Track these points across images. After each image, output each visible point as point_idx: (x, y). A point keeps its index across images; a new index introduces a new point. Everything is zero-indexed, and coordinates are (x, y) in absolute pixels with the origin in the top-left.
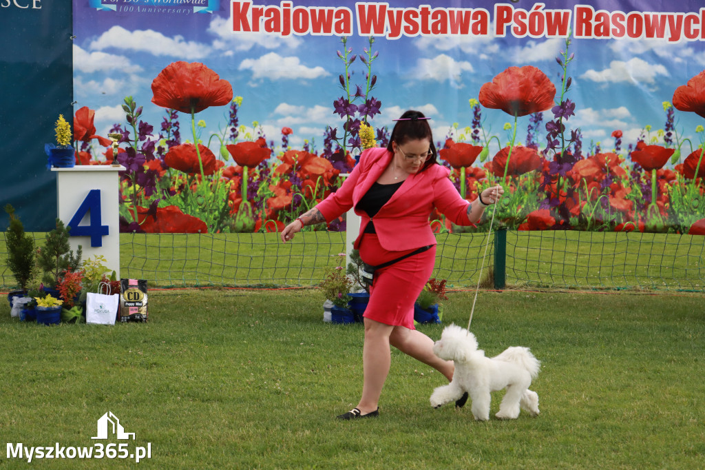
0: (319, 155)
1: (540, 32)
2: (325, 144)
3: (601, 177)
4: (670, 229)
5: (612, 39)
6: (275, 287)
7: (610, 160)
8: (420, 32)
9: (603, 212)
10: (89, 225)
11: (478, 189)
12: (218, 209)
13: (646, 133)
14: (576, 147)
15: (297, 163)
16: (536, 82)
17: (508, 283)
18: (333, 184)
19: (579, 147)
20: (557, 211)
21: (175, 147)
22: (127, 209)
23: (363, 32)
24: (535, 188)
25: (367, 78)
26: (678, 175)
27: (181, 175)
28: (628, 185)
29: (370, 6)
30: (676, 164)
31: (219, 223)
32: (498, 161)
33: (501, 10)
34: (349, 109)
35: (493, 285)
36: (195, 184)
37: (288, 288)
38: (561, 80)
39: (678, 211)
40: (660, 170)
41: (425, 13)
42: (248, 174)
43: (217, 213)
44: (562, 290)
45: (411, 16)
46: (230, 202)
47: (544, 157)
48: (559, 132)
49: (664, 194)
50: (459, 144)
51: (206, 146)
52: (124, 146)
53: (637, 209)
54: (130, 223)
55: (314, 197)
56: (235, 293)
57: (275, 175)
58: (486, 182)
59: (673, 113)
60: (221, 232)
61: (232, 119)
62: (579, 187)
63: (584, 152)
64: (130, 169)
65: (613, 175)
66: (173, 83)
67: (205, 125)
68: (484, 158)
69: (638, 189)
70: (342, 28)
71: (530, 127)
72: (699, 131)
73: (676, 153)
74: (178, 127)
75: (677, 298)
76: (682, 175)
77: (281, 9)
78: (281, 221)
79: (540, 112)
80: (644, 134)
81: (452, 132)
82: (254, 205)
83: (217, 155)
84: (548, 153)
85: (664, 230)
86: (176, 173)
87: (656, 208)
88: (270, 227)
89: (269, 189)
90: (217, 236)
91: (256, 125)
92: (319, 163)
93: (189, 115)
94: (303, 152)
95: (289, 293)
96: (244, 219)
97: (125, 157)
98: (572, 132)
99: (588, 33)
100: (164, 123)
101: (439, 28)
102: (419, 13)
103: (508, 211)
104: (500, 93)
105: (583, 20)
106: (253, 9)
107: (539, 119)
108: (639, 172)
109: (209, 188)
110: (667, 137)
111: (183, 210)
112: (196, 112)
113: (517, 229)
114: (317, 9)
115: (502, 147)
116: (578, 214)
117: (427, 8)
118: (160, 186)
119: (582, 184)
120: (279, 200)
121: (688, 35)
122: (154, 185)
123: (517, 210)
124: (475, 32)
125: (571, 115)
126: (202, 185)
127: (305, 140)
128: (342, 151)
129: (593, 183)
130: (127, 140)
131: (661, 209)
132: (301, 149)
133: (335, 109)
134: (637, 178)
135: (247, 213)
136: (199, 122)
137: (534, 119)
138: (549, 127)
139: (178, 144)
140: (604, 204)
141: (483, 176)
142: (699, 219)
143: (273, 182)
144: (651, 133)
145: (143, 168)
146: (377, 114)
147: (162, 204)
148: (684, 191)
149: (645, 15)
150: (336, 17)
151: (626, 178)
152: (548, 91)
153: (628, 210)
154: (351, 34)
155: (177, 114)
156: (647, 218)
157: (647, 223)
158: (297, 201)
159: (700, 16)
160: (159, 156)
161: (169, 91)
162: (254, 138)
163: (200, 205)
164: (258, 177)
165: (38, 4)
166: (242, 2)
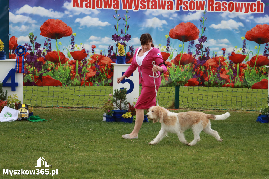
0: (106, 56)
1: (194, 8)
2: (109, 52)
3: (217, 66)
4: (244, 87)
5: (222, 12)
6: (88, 108)
7: (220, 59)
8: (146, 8)
9: (218, 79)
10: (11, 82)
11: (169, 70)
12: (66, 77)
13: (235, 49)
14: (207, 54)
15: (98, 59)
16: (192, 29)
17: (180, 106)
18: (112, 67)
19: (208, 54)
20: (199, 79)
21: (49, 53)
22: (30, 77)
23: (124, 8)
24: (191, 70)
25: (125, 26)
26: (248, 66)
27: (52, 64)
28: (227, 69)
30: (247, 61)
31: (67, 82)
32: (177, 59)
33: (178, 0)
34: (118, 38)
35: (174, 107)
36: (57, 67)
37: (93, 108)
38: (201, 28)
39: (247, 79)
40: (241, 64)
41: (148, 1)
42: (78, 63)
43: (66, 78)
44: (201, 110)
45: (143, 2)
46: (71, 74)
47: (195, 58)
48: (201, 48)
49: (242, 73)
51: (62, 52)
52: (29, 52)
53: (231, 79)
54: (31, 82)
55: (104, 73)
56: (72, 110)
57: (89, 64)
58: (172, 67)
59: (245, 41)
60: (68, 86)
61: (72, 42)
62: (208, 70)
63: (210, 56)
64: (31, 61)
65: (222, 65)
66: (49, 27)
67: (61, 44)
68: (171, 58)
69: (231, 71)
70: (116, 6)
71: (189, 46)
72: (256, 48)
73: (247, 57)
74: (51, 45)
75: (245, 113)
76: (250, 66)
78: (91, 82)
79: (193, 40)
80: (234, 49)
82: (81, 75)
83: (66, 56)
84: (196, 56)
85: (242, 87)
86: (50, 63)
87: (239, 78)
88: (87, 84)
89: (87, 69)
90: (66, 87)
91: (81, 44)
92: (106, 59)
93: (55, 40)
94: (100, 55)
95: (93, 110)
96: (77, 81)
97: (30, 56)
98: (206, 48)
99: (212, 10)
100: (45, 43)
101: (154, 7)
102: (146, 1)
103: (180, 79)
104: (178, 33)
105: (210, 5)
107: (193, 43)
108: (232, 64)
109: (63, 69)
110: (243, 51)
111: (53, 77)
112: (58, 39)
113: (184, 86)
115: (178, 54)
116: (207, 80)
118: (44, 68)
119: (210, 68)
120: (91, 74)
121: (252, 11)
122: (41, 67)
123: (184, 78)
124: (168, 9)
125: (205, 42)
126: (60, 68)
127: (101, 50)
128: (115, 55)
129: (214, 68)
130: (30, 50)
131: (241, 79)
132: (99, 54)
133: (113, 38)
134: (231, 66)
135: (78, 79)
136: (59, 43)
137: (191, 43)
138: (196, 46)
139: (51, 51)
140: (218, 76)
141: (171, 65)
142: (255, 83)
143: (88, 67)
144: (237, 49)
145: (37, 60)
146: (129, 40)
147: (44, 75)
148: (250, 72)
149: (235, 3)
150: (113, 2)
151: (227, 66)
152: (196, 32)
153: (228, 79)
154: (119, 9)
155: (50, 39)
156: (235, 82)
157: (235, 84)
158: (98, 74)
159: (256, 4)
160: (43, 56)
161: (47, 30)
162: (81, 49)
163: (59, 75)
164: (82, 64)
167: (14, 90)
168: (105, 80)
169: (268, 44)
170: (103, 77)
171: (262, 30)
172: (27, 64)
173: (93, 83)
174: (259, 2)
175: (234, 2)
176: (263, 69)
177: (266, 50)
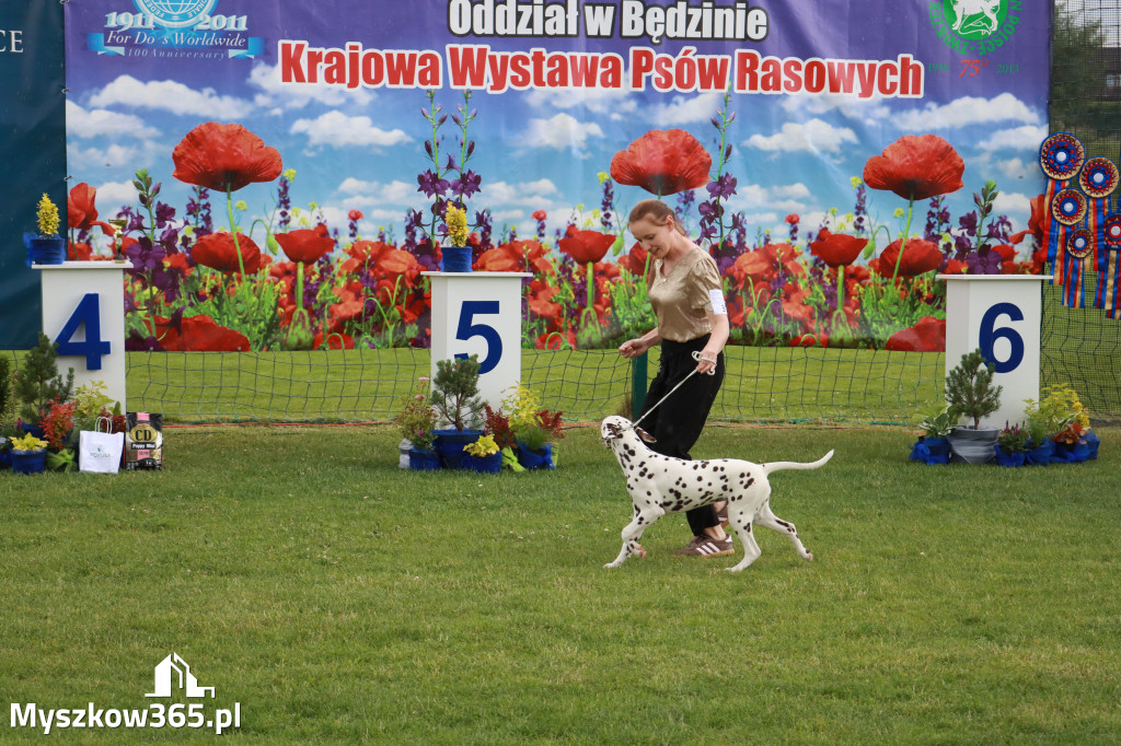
0: (399, 248)
1: (691, 83)
2: (407, 232)
3: (772, 276)
4: (861, 344)
5: (784, 94)
6: (341, 423)
7: (782, 254)
8: (532, 83)
9: (775, 321)
10: (84, 340)
11: (611, 292)
12: (264, 319)
13: (830, 218)
14: (738, 236)
15: (369, 257)
16: (685, 151)
18: (417, 284)
19: (742, 235)
21: (205, 237)
22: (141, 320)
23: (455, 84)
25: (462, 144)
26: (872, 273)
27: (214, 274)
28: (806, 285)
29: (465, 50)
30: (870, 259)
31: (266, 338)
32: (637, 255)
33: (638, 55)
34: (438, 186)
36: (233, 286)
37: (358, 423)
39: (871, 319)
40: (848, 267)
41: (538, 58)
42: (305, 273)
43: (262, 325)
44: (721, 423)
45: (520, 62)
46: (281, 310)
48: (717, 216)
49: (854, 298)
50: (585, 232)
51: (248, 235)
52: (135, 235)
53: (819, 317)
54: (144, 338)
55: (393, 303)
56: (286, 431)
57: (340, 274)
58: (620, 282)
59: (864, 191)
60: (268, 350)
61: (282, 199)
62: (743, 289)
63: (750, 242)
64: (144, 266)
65: (787, 273)
66: (202, 150)
67: (245, 206)
68: (618, 251)
69: (819, 291)
70: (429, 78)
71: (679, 210)
72: (898, 215)
73: (869, 244)
74: (209, 211)
75: (868, 433)
76: (878, 273)
77: (346, 53)
78: (349, 335)
79: (691, 190)
80: (827, 219)
81: (575, 216)
82: (313, 313)
83: (262, 247)
85: (854, 345)
86: (206, 271)
87: (843, 316)
88: (334, 344)
89: (332, 292)
90: (264, 354)
91: (313, 207)
92: (398, 257)
93: (221, 195)
94: (377, 243)
95: (359, 430)
97: (138, 250)
98: (733, 216)
99: (753, 86)
100: (190, 205)
101: (557, 79)
102: (530, 59)
103: (650, 320)
104: (639, 164)
105: (747, 69)
106: (309, 53)
107: (689, 199)
108: (821, 269)
109: (252, 292)
110: (858, 223)
111: (217, 321)
112: (233, 189)
114: (395, 53)
116: (741, 324)
117: (541, 53)
118: (186, 289)
119: (747, 284)
120: (346, 307)
121: (883, 89)
122: (178, 287)
124: (605, 84)
125: (732, 194)
126: (243, 287)
127: (379, 227)
128: (429, 241)
129: (760, 283)
131: (850, 317)
132: (375, 239)
133: (419, 186)
134: (818, 276)
135: (304, 324)
136: (238, 203)
137: (683, 199)
138: (702, 210)
139: (209, 232)
140: (776, 311)
141: (617, 274)
142: (898, 330)
143: (337, 283)
144: (837, 218)
145: (163, 264)
146: (476, 192)
147: (189, 313)
148: (880, 294)
149: (829, 63)
150: (420, 64)
151: (804, 276)
152: (702, 163)
153: (807, 319)
154: (440, 86)
155: (207, 192)
156: (831, 329)
157: (832, 336)
158: (371, 309)
159: (898, 65)
160: (183, 248)
161: (196, 161)
162: (312, 225)
163: (240, 314)
164: (317, 276)
165: (18, 46)
166: (294, 43)
167: (94, 365)
168: (396, 328)
169: (937, 201)
170: (388, 319)
171: (916, 155)
172: (131, 278)
173: (355, 340)
174: (905, 61)
175: (825, 62)
176: (921, 285)
177: (932, 220)
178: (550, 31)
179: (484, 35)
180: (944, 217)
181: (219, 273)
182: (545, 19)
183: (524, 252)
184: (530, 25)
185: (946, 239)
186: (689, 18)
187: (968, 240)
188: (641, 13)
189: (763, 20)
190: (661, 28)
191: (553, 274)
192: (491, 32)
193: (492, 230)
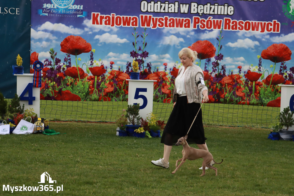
0: (124, 72)
1: (211, 27)
2: (127, 68)
3: (233, 84)
4: (259, 104)
5: (238, 31)
6: (106, 122)
7: (236, 77)
8: (164, 26)
9: (233, 97)
10: (28, 96)
12: (85, 92)
13: (251, 67)
14: (223, 72)
15: (116, 75)
16: (208, 47)
19: (225, 72)
20: (215, 96)
21: (69, 68)
22: (50, 91)
23: (142, 26)
25: (143, 43)
26: (263, 84)
27: (71, 79)
28: (243, 87)
29: (145, 16)
30: (263, 80)
31: (85, 97)
33: (195, 19)
34: (136, 55)
36: (77, 82)
37: (111, 123)
38: (218, 46)
39: (263, 97)
40: (256, 82)
41: (166, 19)
42: (97, 79)
43: (84, 93)
44: (216, 126)
45: (161, 20)
46: (90, 89)
47: (211, 75)
48: (217, 66)
49: (258, 91)
51: (81, 68)
52: (49, 67)
53: (247, 96)
54: (51, 96)
55: (122, 88)
56: (90, 124)
57: (107, 80)
59: (261, 60)
60: (86, 101)
61: (91, 58)
62: (224, 87)
63: (227, 74)
64: (52, 76)
65: (238, 83)
66: (69, 43)
67: (81, 59)
69: (247, 88)
70: (134, 24)
71: (206, 64)
72: (271, 67)
73: (263, 75)
74: (70, 61)
75: (259, 131)
76: (265, 84)
77: (111, 16)
78: (109, 97)
79: (210, 58)
80: (250, 68)
81: (176, 65)
82: (100, 91)
83: (85, 71)
84: (213, 74)
85: (257, 104)
86: (69, 78)
87: (254, 96)
88: (105, 100)
89: (105, 85)
90: (84, 102)
91: (100, 60)
92: (124, 75)
93: (74, 56)
97: (50, 71)
98: (222, 66)
99: (229, 28)
100: (65, 59)
101: (171, 25)
102: (164, 19)
105: (227, 24)
106: (100, 16)
107: (209, 61)
108: (248, 82)
109: (82, 84)
110: (259, 69)
111: (72, 92)
112: (77, 55)
114: (125, 17)
116: (223, 97)
117: (167, 17)
118: (63, 83)
119: (226, 86)
120: (109, 89)
121: (268, 30)
122: (61, 82)
124: (185, 27)
125: (222, 60)
126: (79, 83)
127: (119, 66)
128: (133, 71)
129: (229, 86)
130: (51, 65)
131: (256, 96)
132: (117, 70)
133: (131, 55)
134: (247, 84)
135: (96, 94)
136: (79, 59)
137: (207, 61)
138: (213, 64)
140: (234, 94)
142: (271, 100)
143: (106, 82)
144: (253, 67)
145: (57, 75)
146: (147, 57)
147: (64, 90)
148: (266, 90)
150: (132, 20)
151: (243, 84)
152: (213, 50)
153: (243, 96)
154: (138, 26)
155: (70, 55)
156: (250, 100)
157: (250, 102)
158: (116, 90)
159: (273, 23)
160: (63, 71)
161: (67, 46)
162: (100, 65)
163: (78, 90)
164: (100, 80)
165: (18, 13)
166: (96, 13)
167: (31, 103)
168: (123, 95)
169: (283, 63)
170: (121, 93)
171: (277, 49)
172: (47, 79)
173: (111, 99)
174: (275, 22)
175: (251, 22)
176: (278, 88)
177: (282, 69)
178: (170, 11)
179: (151, 12)
180: (285, 68)
181: (73, 78)
182: (169, 8)
183: (161, 75)
184: (164, 9)
185: (286, 74)
186: (211, 8)
187: (292, 75)
188: (197, 7)
189: (232, 9)
190: (202, 11)
191: (169, 81)
192: (153, 11)
193: (151, 68)
